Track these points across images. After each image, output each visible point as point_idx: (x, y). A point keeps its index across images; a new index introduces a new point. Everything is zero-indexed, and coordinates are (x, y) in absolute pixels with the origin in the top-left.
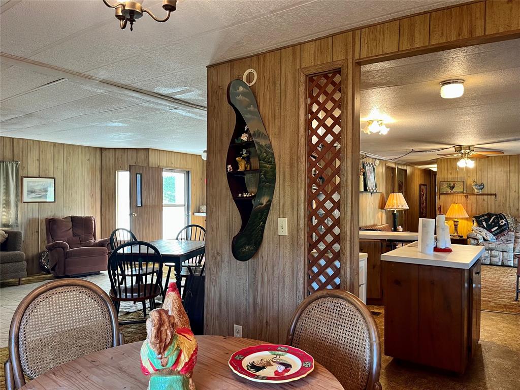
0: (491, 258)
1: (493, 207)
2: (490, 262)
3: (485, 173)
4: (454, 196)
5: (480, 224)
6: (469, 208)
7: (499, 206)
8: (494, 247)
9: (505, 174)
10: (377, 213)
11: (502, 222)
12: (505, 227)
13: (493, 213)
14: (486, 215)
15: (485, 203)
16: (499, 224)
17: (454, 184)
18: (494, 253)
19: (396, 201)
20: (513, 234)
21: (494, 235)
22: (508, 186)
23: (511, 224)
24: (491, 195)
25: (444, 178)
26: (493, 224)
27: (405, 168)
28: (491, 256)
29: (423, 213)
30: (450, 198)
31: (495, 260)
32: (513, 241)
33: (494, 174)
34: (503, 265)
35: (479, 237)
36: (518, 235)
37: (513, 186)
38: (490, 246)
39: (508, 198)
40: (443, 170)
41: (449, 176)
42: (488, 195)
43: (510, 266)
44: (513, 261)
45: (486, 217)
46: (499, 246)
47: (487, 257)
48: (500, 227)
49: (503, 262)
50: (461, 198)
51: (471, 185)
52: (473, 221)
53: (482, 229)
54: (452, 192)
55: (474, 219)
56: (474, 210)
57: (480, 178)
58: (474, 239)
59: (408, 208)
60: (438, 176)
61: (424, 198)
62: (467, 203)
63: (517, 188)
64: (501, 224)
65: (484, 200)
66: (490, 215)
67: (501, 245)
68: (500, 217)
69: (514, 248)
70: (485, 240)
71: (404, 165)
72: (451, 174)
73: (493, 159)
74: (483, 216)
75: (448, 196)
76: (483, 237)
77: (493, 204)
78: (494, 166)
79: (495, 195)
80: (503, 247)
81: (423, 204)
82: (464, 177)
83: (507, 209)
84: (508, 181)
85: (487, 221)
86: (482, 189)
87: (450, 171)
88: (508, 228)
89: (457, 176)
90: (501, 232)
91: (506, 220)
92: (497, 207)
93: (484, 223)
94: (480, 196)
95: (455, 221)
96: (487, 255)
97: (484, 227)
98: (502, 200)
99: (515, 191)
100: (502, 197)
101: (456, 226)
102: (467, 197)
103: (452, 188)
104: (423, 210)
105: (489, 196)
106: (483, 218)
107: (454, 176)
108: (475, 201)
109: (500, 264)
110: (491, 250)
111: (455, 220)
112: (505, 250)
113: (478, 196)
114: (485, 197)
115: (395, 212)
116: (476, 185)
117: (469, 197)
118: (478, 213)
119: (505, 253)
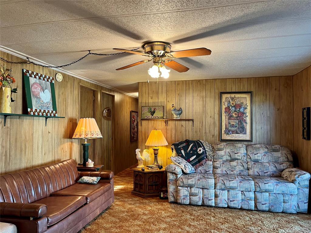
0: (191, 197)
1: (191, 133)
2: (190, 202)
3: (184, 98)
4: (155, 122)
5: (179, 154)
6: (169, 135)
7: (196, 132)
8: (194, 183)
9: (202, 99)
10: (61, 143)
11: (200, 150)
12: (203, 156)
13: (190, 139)
14: (184, 142)
15: (183, 129)
16: (197, 152)
17: (155, 109)
18: (194, 190)
19: (85, 128)
20: (211, 163)
21: (193, 165)
22: (204, 111)
23: (209, 153)
24: (189, 120)
25: (146, 103)
26: (191, 152)
27: (112, 94)
28: (191, 195)
29: (133, 137)
30: (151, 123)
31: (195, 199)
32: (211, 172)
33: (191, 98)
34: (203, 205)
35: (178, 170)
36: (216, 164)
37: (209, 111)
38: (190, 182)
39: (204, 123)
40: (144, 94)
41: (151, 101)
42: (186, 120)
43: (211, 206)
44: (213, 201)
45: (184, 144)
46: (199, 182)
47: (186, 196)
48: (198, 155)
49: (203, 201)
50: (160, 124)
51: (170, 110)
52: (173, 149)
53: (181, 159)
54: (153, 117)
55: (173, 147)
56: (173, 136)
57: (178, 103)
58: (173, 173)
59: (102, 137)
60: (140, 101)
61: (135, 123)
62: (167, 129)
63: (213, 114)
64: (200, 153)
65: (182, 126)
66: (188, 142)
67: (201, 181)
68: (198, 144)
69: (215, 184)
70: (184, 173)
71: (110, 90)
72: (152, 98)
73: (190, 83)
74: (181, 143)
75: (150, 122)
76: (182, 170)
77: (190, 130)
78: (191, 91)
79: (193, 120)
80: (203, 182)
81: (134, 129)
82: (164, 102)
83: (204, 135)
84: (204, 106)
85: (185, 148)
86: (180, 114)
87: (151, 95)
88: (206, 156)
89: (157, 101)
90: (199, 161)
91: (204, 148)
92: (194, 133)
93: (183, 152)
94: (179, 122)
95: (155, 150)
96: (186, 193)
97: (182, 156)
98: (198, 125)
99: (211, 117)
100: (199, 123)
101: (156, 154)
102: (166, 122)
103: (153, 113)
104: (134, 134)
105: (187, 122)
106: (182, 146)
107: (155, 101)
108: (173, 127)
109: (201, 204)
110: (191, 186)
111: (155, 148)
112: (206, 187)
113: (177, 122)
114: (183, 123)
115: (86, 143)
116: (175, 110)
117: (169, 122)
118: (176, 140)
119: (205, 190)
